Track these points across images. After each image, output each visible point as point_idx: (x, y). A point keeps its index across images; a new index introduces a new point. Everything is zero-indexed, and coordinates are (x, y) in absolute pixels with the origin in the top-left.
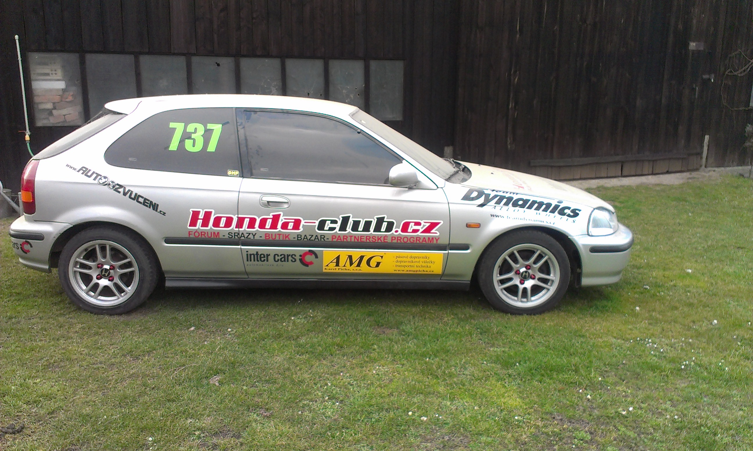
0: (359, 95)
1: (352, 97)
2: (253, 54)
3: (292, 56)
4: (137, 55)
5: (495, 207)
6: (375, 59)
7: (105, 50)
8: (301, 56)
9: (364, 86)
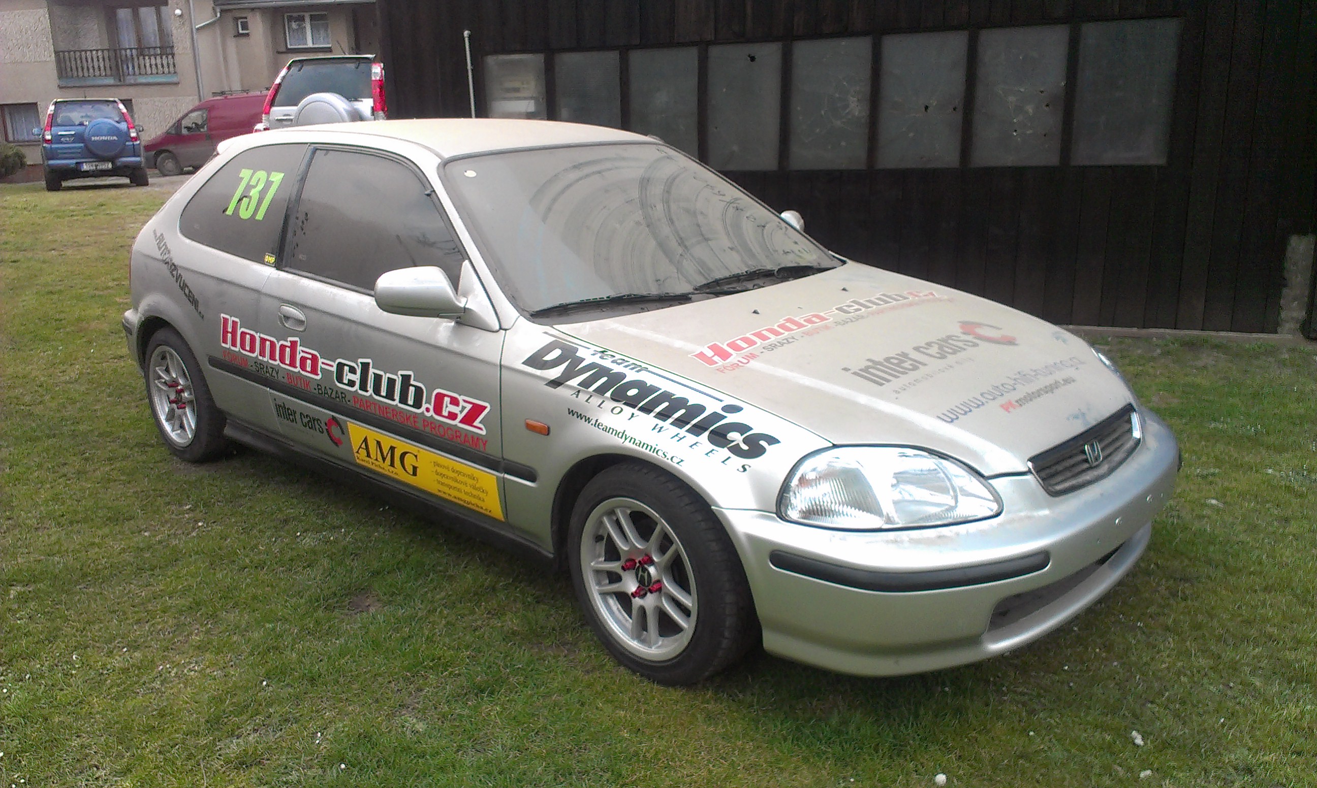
0: (1047, 105)
1: (1031, 111)
2: (815, 33)
3: (895, 29)
4: (624, 51)
5: (579, 392)
6: (1097, 19)
7: (578, 47)
8: (915, 27)
9: (1063, 84)
